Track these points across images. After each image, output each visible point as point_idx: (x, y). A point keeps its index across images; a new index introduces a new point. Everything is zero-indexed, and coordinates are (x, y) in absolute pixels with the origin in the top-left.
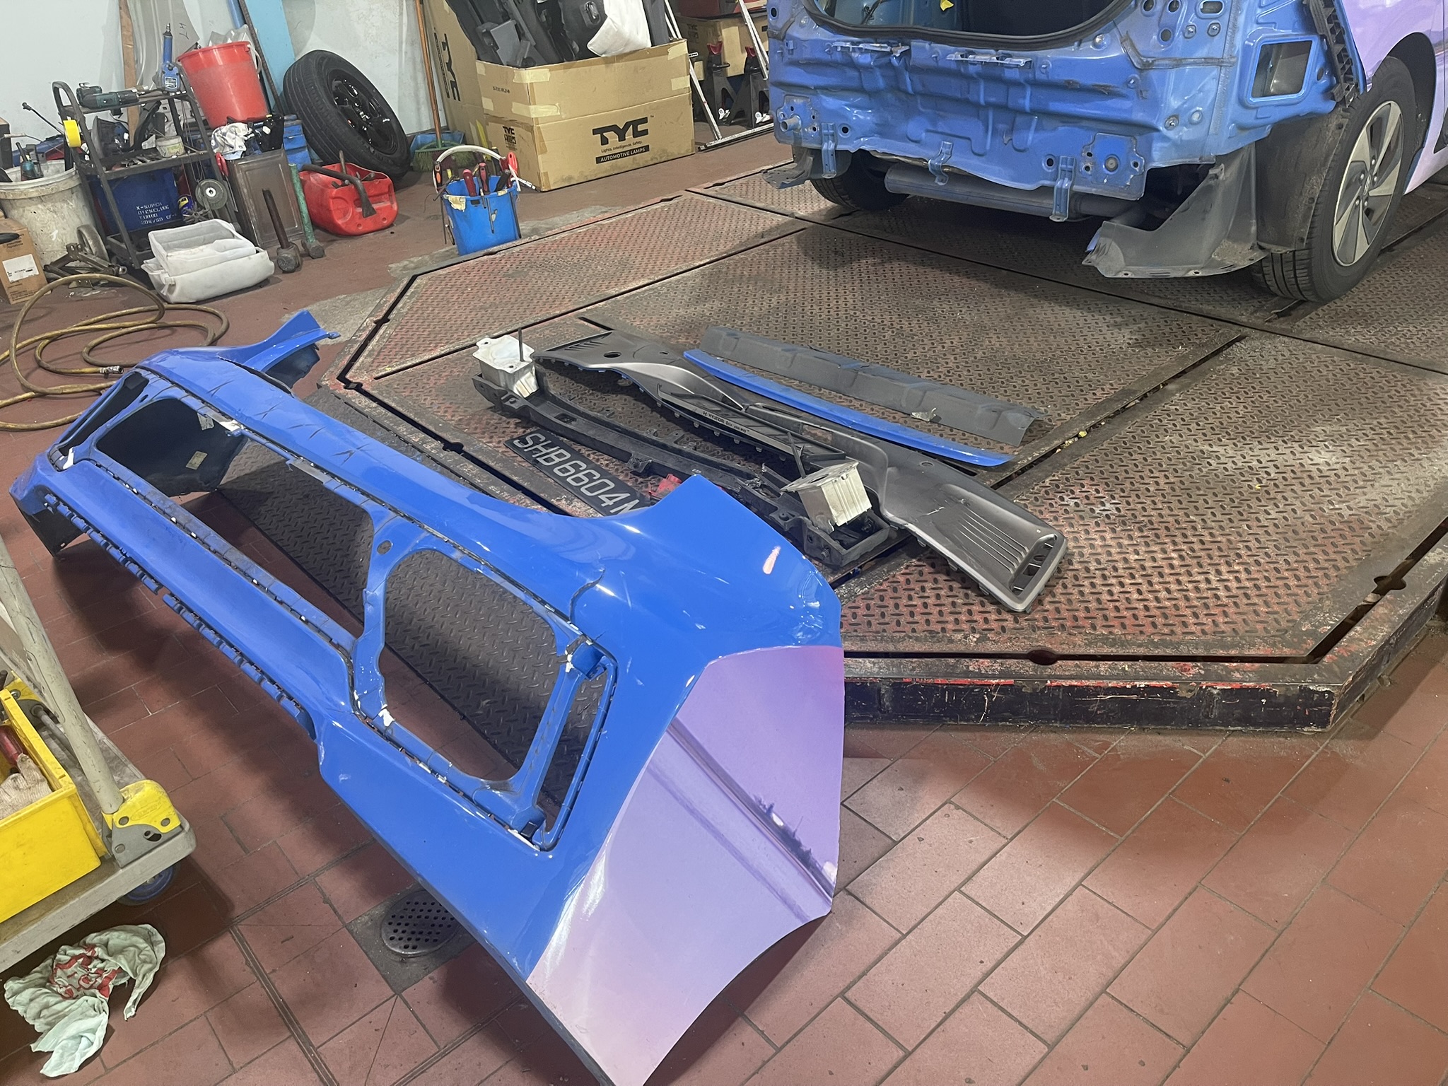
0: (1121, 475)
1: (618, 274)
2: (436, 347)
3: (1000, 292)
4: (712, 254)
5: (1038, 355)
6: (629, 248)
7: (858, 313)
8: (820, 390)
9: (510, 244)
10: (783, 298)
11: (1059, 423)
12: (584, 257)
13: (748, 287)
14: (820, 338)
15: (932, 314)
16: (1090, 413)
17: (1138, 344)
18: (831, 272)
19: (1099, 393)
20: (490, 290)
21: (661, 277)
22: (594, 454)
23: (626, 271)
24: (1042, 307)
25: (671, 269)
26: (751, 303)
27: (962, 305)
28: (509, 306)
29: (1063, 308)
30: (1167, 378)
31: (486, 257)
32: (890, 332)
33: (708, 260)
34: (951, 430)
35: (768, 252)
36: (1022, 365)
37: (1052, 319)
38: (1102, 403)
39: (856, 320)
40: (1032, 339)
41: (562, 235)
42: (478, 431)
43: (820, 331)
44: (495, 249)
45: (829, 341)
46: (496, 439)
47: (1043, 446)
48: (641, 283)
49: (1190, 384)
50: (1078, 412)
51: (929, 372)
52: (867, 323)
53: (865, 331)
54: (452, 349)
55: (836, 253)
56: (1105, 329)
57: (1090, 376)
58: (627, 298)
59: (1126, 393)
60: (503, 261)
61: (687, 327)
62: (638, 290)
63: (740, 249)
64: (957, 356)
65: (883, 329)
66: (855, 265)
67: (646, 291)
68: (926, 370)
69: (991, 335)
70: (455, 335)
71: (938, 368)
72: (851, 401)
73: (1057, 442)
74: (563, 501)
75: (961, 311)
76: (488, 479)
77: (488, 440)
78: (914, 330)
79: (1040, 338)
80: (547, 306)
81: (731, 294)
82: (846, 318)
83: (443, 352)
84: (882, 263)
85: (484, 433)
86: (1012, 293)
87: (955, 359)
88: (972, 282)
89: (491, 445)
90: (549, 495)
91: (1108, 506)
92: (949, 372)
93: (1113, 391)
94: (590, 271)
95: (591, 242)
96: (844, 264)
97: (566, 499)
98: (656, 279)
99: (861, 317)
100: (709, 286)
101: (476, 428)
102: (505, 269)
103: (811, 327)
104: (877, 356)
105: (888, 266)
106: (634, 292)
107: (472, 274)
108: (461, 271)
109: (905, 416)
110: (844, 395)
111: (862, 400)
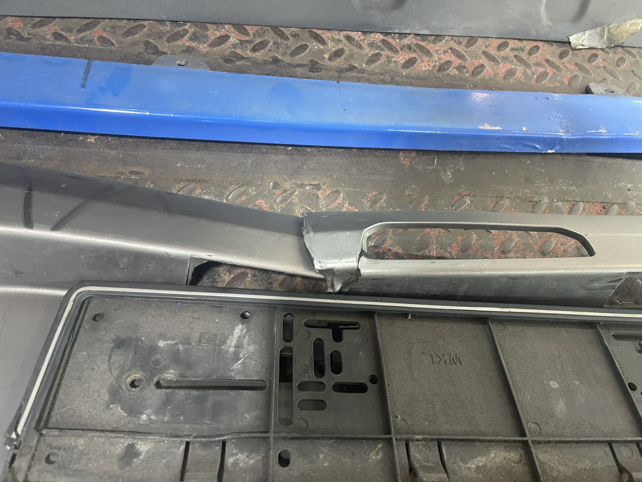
8: (318, 39)
72: (424, 51)
109: (557, 49)
110: (387, 34)
111: (438, 37)
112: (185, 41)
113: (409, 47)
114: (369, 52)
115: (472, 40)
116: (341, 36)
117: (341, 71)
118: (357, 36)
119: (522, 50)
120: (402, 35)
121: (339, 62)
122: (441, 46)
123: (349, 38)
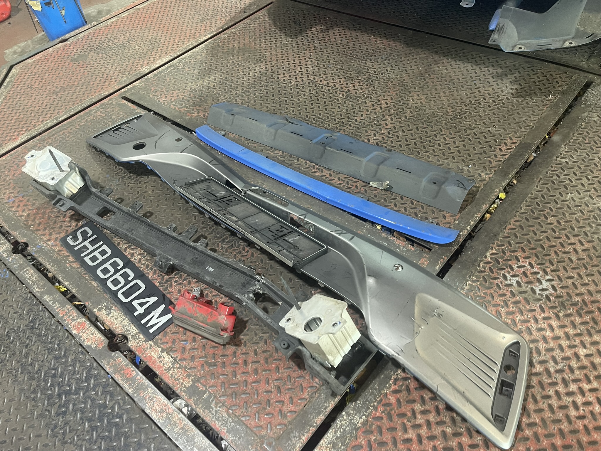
0: (544, 243)
1: (149, 52)
2: (18, 135)
3: (411, 50)
4: (213, 29)
5: (450, 110)
6: (156, 29)
7: (316, 78)
8: (298, 160)
9: (77, 31)
10: (263, 67)
11: (482, 184)
12: (126, 39)
13: (238, 58)
14: (293, 104)
15: (367, 75)
16: (502, 172)
17: (519, 94)
18: (293, 40)
19: (504, 148)
20: (61, 75)
21: (178, 54)
22: (129, 247)
23: (155, 49)
24: (443, 63)
25: (185, 46)
26: (241, 73)
27: (387, 64)
28: (73, 89)
29: (458, 62)
30: (550, 128)
31: (60, 44)
32: (341, 96)
33: (210, 36)
34: (402, 199)
35: (249, 24)
36: (441, 123)
37: (453, 74)
38: (508, 159)
39: (316, 86)
40: (442, 95)
41: (113, 20)
42: (41, 227)
43: (292, 97)
44: (67, 36)
45: (299, 107)
46: (54, 236)
47: (475, 213)
48: (165, 61)
49: (569, 133)
50: (493, 170)
51: (375, 135)
52: (324, 87)
53: (324, 95)
54: (29, 137)
55: (295, 22)
56: (491, 80)
57: (493, 130)
58: (156, 75)
59: (523, 147)
60: (71, 47)
61: (198, 100)
62: (163, 68)
63: (231, 24)
64: (392, 116)
65: (336, 93)
66: (309, 33)
67: (168, 67)
68: (373, 133)
69: (413, 94)
70: (33, 121)
71: (381, 130)
72: (322, 171)
73: (485, 207)
74: (103, 311)
75: (387, 70)
76: (44, 286)
77: (48, 238)
78: (358, 93)
79: (447, 94)
80: (100, 88)
81: (227, 66)
82: (309, 83)
83: (22, 141)
84: (327, 30)
85: (45, 229)
86: (420, 51)
87: (392, 119)
88: (390, 43)
89: (49, 243)
90: (93, 303)
91: (545, 285)
92: (389, 133)
93: (513, 146)
94: (131, 52)
95: (131, 24)
96: (301, 32)
97: (107, 308)
98: (176, 55)
99: (319, 82)
100: (211, 60)
101: (39, 224)
102: (73, 54)
103: (285, 94)
104: (335, 120)
105: (331, 32)
106: (160, 69)
107: (50, 61)
108: (43, 58)
109: (364, 184)
110: (316, 164)
111: (330, 170)
112: (269, 152)
113: (319, 169)
114: (307, 166)
115: (339, 173)
116: (304, 161)
117: (296, 168)
118: (308, 162)
119: (352, 180)
120: (320, 166)
121: (298, 166)
122: (329, 172)
123: (306, 162)
